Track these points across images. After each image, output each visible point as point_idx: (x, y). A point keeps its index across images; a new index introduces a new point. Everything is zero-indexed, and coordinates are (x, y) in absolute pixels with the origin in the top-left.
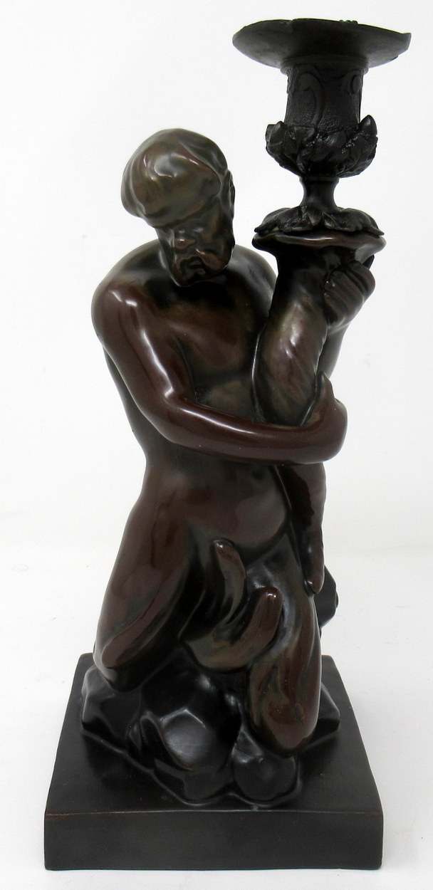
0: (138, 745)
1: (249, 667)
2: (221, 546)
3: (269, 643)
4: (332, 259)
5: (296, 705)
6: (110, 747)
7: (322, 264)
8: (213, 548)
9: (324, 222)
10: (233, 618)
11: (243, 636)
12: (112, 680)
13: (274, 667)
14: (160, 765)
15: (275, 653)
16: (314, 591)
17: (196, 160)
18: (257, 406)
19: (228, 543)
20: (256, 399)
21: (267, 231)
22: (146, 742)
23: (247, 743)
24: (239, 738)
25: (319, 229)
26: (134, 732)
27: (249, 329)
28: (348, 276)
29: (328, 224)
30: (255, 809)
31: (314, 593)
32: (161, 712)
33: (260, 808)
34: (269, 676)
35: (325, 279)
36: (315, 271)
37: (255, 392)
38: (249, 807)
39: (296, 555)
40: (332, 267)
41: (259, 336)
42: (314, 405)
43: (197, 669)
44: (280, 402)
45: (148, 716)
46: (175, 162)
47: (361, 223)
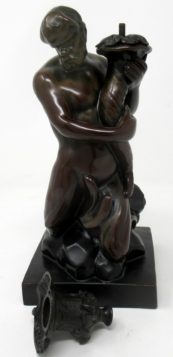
0: (61, 259)
1: (100, 226)
2: (87, 178)
3: (108, 216)
4: (127, 56)
5: (118, 241)
6: (52, 260)
7: (122, 59)
8: (84, 178)
9: (122, 41)
10: (94, 207)
11: (98, 214)
12: (52, 234)
13: (109, 226)
14: (68, 266)
15: (109, 221)
16: (128, 196)
17: (66, 18)
18: (100, 120)
19: (90, 176)
20: (99, 117)
21: (100, 47)
22: (63, 257)
23: (101, 257)
24: (98, 255)
25: (120, 43)
26: (59, 254)
27: (96, 88)
28: (134, 63)
29: (123, 41)
30: (104, 283)
31: (128, 197)
32: (67, 245)
33: (106, 283)
34: (107, 230)
35: (125, 65)
36: (120, 62)
37: (98, 114)
38: (102, 282)
39: (121, 182)
40: (127, 60)
41: (101, 91)
42: (122, 118)
43: (82, 229)
44: (108, 118)
45: (63, 247)
46: (58, 20)
47: (138, 40)
